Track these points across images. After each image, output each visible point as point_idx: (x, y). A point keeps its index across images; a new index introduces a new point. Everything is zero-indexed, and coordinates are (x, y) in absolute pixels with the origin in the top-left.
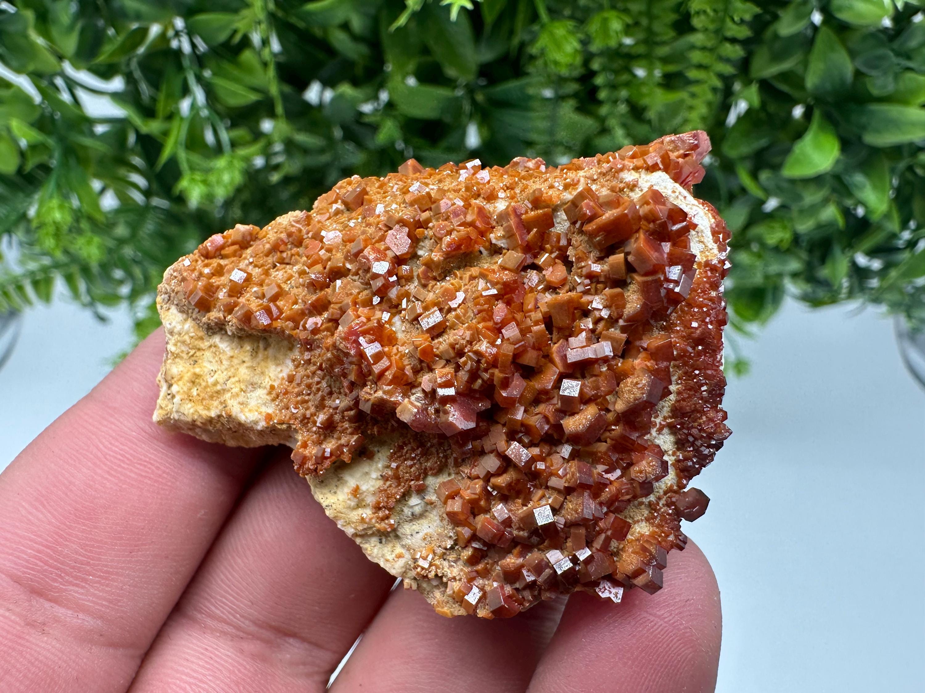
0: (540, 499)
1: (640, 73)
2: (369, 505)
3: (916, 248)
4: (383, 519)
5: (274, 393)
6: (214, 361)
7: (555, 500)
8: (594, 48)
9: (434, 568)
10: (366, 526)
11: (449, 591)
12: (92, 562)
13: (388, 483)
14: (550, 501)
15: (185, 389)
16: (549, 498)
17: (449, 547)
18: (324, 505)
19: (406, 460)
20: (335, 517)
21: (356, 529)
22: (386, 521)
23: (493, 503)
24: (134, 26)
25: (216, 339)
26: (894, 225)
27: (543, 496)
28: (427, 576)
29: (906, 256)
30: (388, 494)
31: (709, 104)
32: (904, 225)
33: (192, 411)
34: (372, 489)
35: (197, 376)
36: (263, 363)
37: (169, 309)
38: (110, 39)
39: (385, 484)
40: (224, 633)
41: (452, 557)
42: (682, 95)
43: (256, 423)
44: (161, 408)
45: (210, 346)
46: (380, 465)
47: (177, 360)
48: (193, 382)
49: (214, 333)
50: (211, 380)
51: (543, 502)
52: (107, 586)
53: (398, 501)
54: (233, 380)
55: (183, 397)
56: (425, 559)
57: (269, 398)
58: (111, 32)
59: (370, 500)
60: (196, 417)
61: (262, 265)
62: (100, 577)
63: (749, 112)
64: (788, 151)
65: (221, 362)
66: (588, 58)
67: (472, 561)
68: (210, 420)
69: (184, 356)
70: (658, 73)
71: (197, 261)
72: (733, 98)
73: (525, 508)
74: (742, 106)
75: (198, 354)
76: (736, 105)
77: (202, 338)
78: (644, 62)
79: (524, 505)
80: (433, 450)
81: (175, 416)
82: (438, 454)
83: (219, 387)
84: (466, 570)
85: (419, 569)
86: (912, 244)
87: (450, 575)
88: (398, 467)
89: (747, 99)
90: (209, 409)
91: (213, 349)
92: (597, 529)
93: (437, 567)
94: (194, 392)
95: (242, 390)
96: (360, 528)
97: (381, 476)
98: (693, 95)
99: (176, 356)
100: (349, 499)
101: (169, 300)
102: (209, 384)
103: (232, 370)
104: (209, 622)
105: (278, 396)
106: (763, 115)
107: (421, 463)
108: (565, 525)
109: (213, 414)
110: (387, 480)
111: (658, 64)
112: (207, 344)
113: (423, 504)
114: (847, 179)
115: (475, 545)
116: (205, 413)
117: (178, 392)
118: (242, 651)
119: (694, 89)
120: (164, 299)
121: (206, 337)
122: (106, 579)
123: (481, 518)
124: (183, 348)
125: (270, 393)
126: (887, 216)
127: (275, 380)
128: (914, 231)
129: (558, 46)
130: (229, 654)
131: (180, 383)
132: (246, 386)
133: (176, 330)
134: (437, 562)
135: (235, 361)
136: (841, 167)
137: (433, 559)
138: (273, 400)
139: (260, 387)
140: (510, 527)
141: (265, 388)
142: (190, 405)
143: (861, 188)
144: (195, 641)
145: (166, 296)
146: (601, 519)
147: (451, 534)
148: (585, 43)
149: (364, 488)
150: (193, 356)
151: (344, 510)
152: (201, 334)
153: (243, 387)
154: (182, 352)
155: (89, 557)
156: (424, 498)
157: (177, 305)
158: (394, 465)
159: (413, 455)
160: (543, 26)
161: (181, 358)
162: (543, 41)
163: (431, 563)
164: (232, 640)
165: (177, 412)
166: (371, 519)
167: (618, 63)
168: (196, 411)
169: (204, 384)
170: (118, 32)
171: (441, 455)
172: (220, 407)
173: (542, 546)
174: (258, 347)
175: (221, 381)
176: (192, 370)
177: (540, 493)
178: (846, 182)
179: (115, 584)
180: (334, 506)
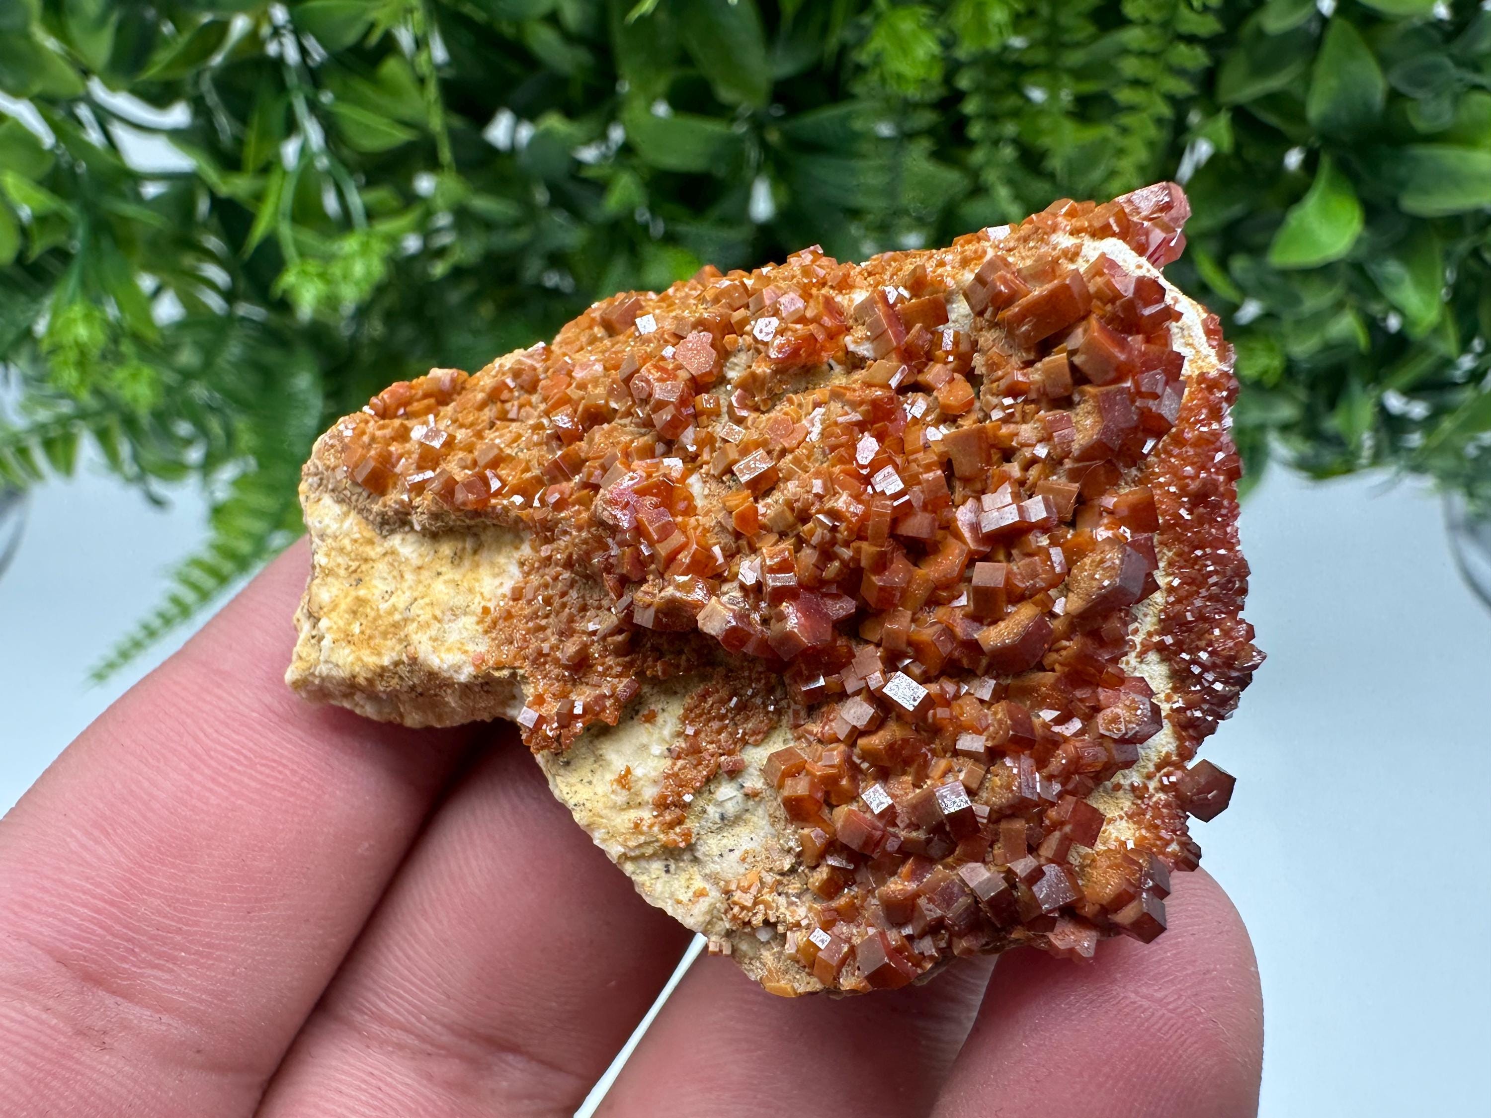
0: (944, 774)
1: (1037, 95)
2: (648, 803)
3: (1484, 383)
4: (671, 826)
5: (488, 619)
6: (390, 578)
7: (970, 774)
8: (962, 52)
9: (761, 907)
10: (642, 839)
11: (790, 948)
12: (185, 928)
13: (680, 763)
14: (962, 776)
15: (341, 623)
16: (960, 771)
17: (787, 867)
18: (570, 805)
19: (709, 721)
20: (588, 825)
21: (625, 846)
22: (678, 830)
23: (862, 785)
24: (206, 18)
25: (396, 541)
26: (1448, 345)
27: (949, 771)
28: (749, 922)
29: (1467, 395)
30: (681, 780)
31: (1151, 144)
32: (1465, 346)
33: (350, 659)
34: (654, 774)
35: (361, 602)
36: (470, 575)
37: (319, 500)
38: (166, 42)
39: (674, 764)
40: (400, 1047)
41: (794, 886)
42: (1108, 131)
43: (458, 669)
44: (300, 658)
45: (385, 554)
46: (667, 732)
47: (330, 579)
48: (355, 613)
49: (392, 532)
50: (384, 607)
51: (950, 779)
52: (209, 968)
53: (698, 792)
54: (421, 602)
55: (337, 636)
56: (745, 890)
57: (480, 628)
58: (167, 28)
59: (650, 793)
60: (357, 669)
61: (472, 425)
62: (197, 953)
63: (1214, 159)
64: (1278, 223)
65: (402, 576)
66: (952, 68)
67: (830, 890)
68: (382, 673)
69: (342, 572)
70: (1066, 96)
71: (367, 422)
72: (1188, 137)
73: (918, 791)
74: (1203, 150)
75: (364, 567)
76: (1193, 148)
77: (371, 542)
78: (1042, 77)
79: (916, 785)
80: (758, 701)
81: (323, 669)
82: (766, 706)
83: (397, 617)
84: (817, 906)
85: (736, 909)
86: (1476, 377)
87: (790, 919)
88: (697, 733)
89: (1209, 137)
90: (379, 654)
91: (389, 558)
92: (1047, 822)
93: (768, 906)
94: (356, 629)
95: (435, 618)
96: (632, 844)
97: (669, 750)
98: (1125, 131)
99: (329, 573)
100: (613, 792)
101: (320, 485)
102: (382, 612)
103: (421, 588)
104: (375, 1027)
105: (495, 623)
106: (1235, 165)
107: (736, 724)
108: (989, 818)
109: (386, 661)
110: (679, 757)
111: (1066, 79)
112: (379, 550)
113: (740, 796)
114: (1373, 269)
115: (831, 862)
116: (372, 660)
117: (329, 629)
118: (430, 1077)
119: (1127, 120)
120: (311, 485)
121: (377, 539)
122: (209, 956)
123: (842, 811)
124: (340, 560)
125: (479, 622)
126: (1437, 331)
127: (490, 600)
128: (1480, 355)
129: (904, 49)
130: (409, 1081)
131: (334, 615)
132: (443, 612)
133: (329, 531)
134: (768, 897)
135: (425, 574)
136: (1363, 251)
137: (759, 891)
138: (486, 632)
139: (465, 613)
140: (895, 825)
141: (474, 613)
142: (347, 651)
143: (1395, 283)
144: (352, 1061)
145: (316, 479)
146: (1053, 804)
147: (792, 844)
148: (948, 44)
149: (638, 772)
150: (355, 571)
151: (604, 812)
152: (368, 534)
153: (438, 613)
154: (339, 565)
155: (180, 920)
156: (742, 787)
157: (333, 490)
158: (690, 731)
159: (723, 711)
160: (878, 17)
161: (337, 576)
162: (878, 42)
163: (756, 898)
164: (413, 1059)
165: (326, 662)
166: (651, 826)
167: (1000, 80)
168: (359, 659)
169: (372, 614)
170: (179, 29)
171: (772, 708)
172: (398, 647)
173: (950, 860)
174: (464, 549)
175: (401, 606)
176: (353, 593)
177: (943, 764)
178: (1371, 274)
179: (223, 965)
180: (588, 805)
